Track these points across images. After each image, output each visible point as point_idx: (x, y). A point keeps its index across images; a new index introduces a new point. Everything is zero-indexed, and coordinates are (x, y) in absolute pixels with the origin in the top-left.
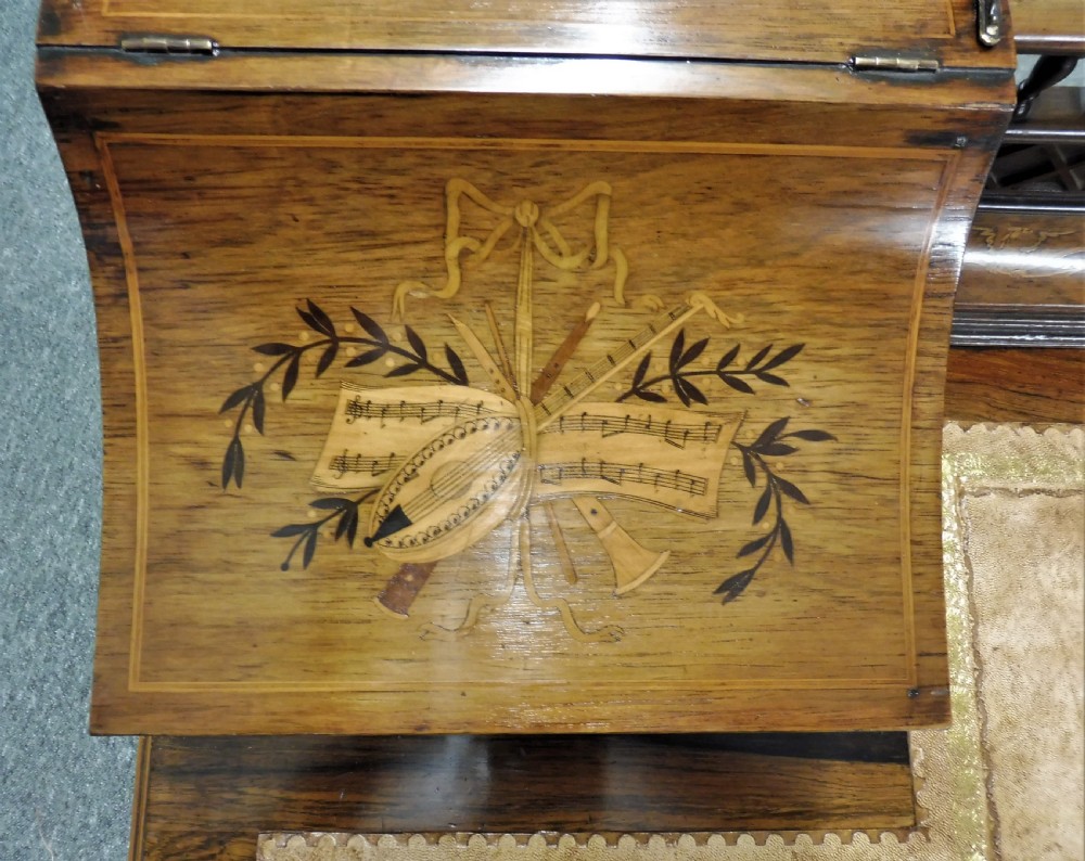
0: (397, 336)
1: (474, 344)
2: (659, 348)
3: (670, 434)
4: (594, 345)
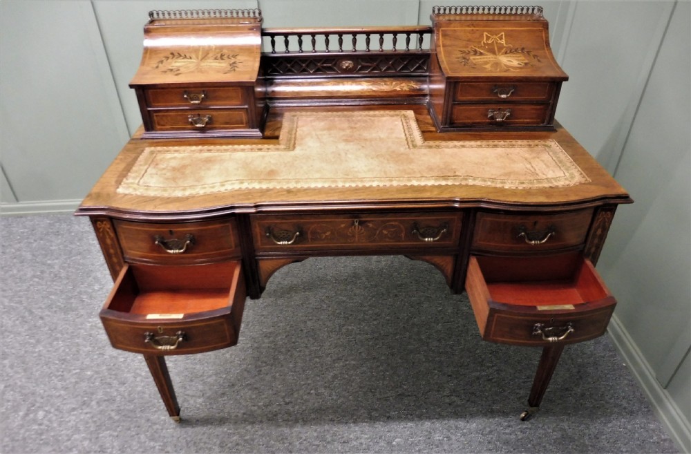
0: (183, 55)
1: (193, 55)
2: (219, 56)
3: (219, 63)
4: (210, 55)
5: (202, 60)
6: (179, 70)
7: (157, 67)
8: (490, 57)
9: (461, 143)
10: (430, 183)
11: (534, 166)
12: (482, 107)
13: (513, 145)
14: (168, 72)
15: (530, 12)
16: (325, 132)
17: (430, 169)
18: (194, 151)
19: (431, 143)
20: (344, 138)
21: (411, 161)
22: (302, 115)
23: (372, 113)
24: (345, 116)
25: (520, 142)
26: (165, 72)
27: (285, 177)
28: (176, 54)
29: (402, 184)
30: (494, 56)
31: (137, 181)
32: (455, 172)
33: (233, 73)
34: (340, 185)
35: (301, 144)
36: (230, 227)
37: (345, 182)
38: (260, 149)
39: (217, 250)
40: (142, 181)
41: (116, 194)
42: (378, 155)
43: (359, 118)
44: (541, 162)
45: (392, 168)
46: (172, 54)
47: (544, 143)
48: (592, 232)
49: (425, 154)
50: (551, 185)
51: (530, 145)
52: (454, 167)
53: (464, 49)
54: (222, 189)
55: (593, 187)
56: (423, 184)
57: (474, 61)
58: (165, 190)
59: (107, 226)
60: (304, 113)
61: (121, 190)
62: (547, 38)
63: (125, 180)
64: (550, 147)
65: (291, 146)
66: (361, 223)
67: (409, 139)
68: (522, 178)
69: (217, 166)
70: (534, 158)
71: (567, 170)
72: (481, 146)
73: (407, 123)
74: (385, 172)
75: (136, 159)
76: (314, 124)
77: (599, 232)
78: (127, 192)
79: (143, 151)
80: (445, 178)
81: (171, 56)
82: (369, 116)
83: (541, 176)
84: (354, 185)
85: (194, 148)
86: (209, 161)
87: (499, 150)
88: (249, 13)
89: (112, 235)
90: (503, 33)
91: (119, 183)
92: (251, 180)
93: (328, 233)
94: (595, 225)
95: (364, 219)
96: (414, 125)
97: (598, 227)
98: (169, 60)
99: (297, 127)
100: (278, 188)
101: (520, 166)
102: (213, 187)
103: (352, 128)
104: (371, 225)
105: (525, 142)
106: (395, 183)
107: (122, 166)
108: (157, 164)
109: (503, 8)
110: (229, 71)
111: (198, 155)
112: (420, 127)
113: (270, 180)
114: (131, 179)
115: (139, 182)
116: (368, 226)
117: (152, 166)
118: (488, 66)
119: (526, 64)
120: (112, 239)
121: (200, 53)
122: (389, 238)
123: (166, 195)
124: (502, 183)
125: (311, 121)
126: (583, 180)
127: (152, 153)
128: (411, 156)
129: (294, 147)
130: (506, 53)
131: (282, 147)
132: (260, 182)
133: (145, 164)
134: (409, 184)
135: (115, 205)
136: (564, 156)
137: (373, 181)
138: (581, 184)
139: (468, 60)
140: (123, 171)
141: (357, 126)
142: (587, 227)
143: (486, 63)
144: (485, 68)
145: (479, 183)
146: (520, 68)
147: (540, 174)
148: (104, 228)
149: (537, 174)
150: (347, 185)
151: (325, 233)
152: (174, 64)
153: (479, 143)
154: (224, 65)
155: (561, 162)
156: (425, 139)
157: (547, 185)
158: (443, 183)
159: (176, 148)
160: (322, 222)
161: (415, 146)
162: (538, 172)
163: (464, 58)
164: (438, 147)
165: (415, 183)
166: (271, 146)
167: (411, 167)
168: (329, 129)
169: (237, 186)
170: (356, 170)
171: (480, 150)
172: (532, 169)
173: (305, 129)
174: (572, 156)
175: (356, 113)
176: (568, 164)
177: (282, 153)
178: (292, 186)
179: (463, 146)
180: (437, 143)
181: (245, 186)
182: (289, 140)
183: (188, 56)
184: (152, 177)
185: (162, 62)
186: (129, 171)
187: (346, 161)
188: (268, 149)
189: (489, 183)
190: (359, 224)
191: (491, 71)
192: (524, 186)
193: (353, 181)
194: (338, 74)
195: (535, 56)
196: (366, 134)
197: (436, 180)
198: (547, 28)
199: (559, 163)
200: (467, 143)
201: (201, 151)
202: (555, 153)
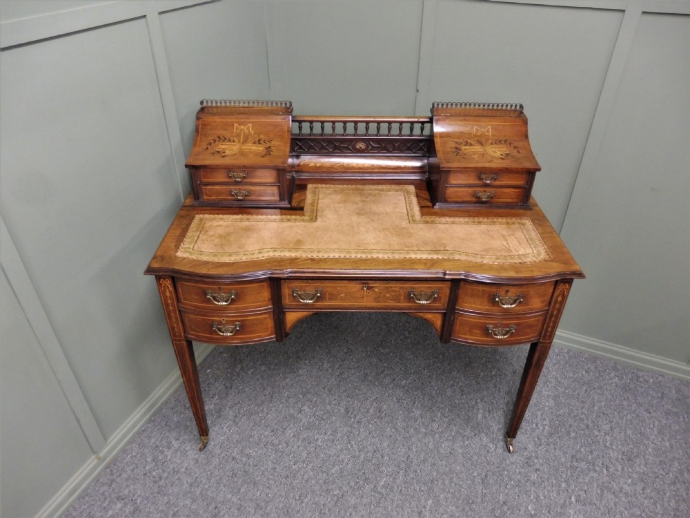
0: (227, 139)
1: (235, 139)
2: (257, 140)
3: (257, 147)
4: (250, 139)
5: (243, 143)
6: (224, 152)
7: (207, 148)
8: (478, 148)
9: (452, 219)
10: (424, 256)
11: (509, 242)
12: (471, 190)
13: (494, 222)
14: (216, 154)
15: (513, 108)
16: (341, 205)
17: (426, 243)
18: (236, 219)
19: (428, 218)
20: (357, 211)
21: (410, 235)
22: (322, 188)
23: (380, 187)
24: (357, 189)
25: (500, 220)
26: (214, 153)
27: (310, 247)
28: (222, 138)
29: (402, 256)
30: (482, 147)
31: (192, 247)
32: (445, 247)
33: (268, 157)
34: (353, 256)
35: (322, 216)
36: (266, 285)
37: (357, 253)
38: (289, 220)
39: (254, 303)
40: (196, 246)
41: (176, 257)
42: (384, 229)
43: (370, 192)
44: (515, 240)
45: (395, 241)
46: (219, 137)
47: (520, 221)
48: (554, 298)
49: (421, 229)
50: (520, 261)
51: (508, 223)
52: (444, 242)
53: (458, 141)
54: (260, 256)
55: (554, 264)
56: (419, 257)
57: (464, 152)
58: (215, 255)
59: (168, 282)
60: (324, 185)
61: (179, 254)
62: (527, 131)
63: (182, 244)
64: (524, 225)
65: (314, 219)
66: (369, 288)
67: (410, 214)
68: (498, 254)
69: (255, 235)
70: (509, 235)
71: (535, 247)
72: (467, 223)
73: (409, 198)
74: (389, 245)
75: (189, 225)
76: (332, 196)
77: (560, 299)
78: (185, 256)
79: (193, 218)
80: (437, 252)
81: (218, 139)
82: (378, 190)
83: (514, 253)
84: (364, 256)
85: (235, 217)
86: (247, 229)
87: (483, 227)
88: (281, 104)
89: (171, 289)
90: (490, 127)
91: (177, 247)
92: (283, 249)
93: (343, 295)
94: (556, 294)
95: (370, 285)
96: (414, 200)
97: (559, 295)
98: (217, 143)
99: (318, 199)
100: (304, 256)
101: (497, 243)
102: (253, 254)
103: (363, 201)
104: (376, 290)
105: (504, 220)
106: (397, 256)
107: (178, 232)
108: (207, 231)
109: (491, 105)
110: (266, 155)
111: (238, 223)
112: (419, 203)
113: (297, 249)
114: (186, 244)
115: (194, 246)
116: (374, 291)
117: (203, 232)
118: (476, 156)
119: (507, 155)
120: (170, 292)
121: (242, 137)
122: (391, 300)
123: (216, 260)
124: (481, 258)
125: (330, 194)
126: (547, 257)
127: (201, 220)
128: (411, 231)
129: (316, 219)
130: (492, 144)
131: (306, 218)
132: (289, 251)
133: (197, 230)
134: (408, 257)
135: (177, 267)
136: (534, 234)
137: (379, 253)
138: (545, 260)
139: (460, 150)
140: (179, 236)
141: (368, 199)
142: (550, 295)
143: (475, 153)
144: (473, 159)
145: (463, 258)
146: (502, 159)
147: (514, 251)
148: (165, 284)
149: (511, 251)
150: (359, 256)
151: (339, 294)
152: (220, 146)
153: (466, 219)
154: (261, 148)
155: (531, 240)
156: (423, 214)
157: (517, 261)
158: (435, 257)
159: (221, 216)
160: (338, 286)
161: (414, 221)
162: (512, 249)
163: (456, 148)
164: (433, 222)
165: (413, 256)
166: (298, 217)
167: (410, 240)
168: (345, 202)
169: (271, 254)
170: (366, 242)
171: (467, 227)
172: (507, 246)
173: (324, 201)
174: (541, 234)
175: (367, 187)
176: (537, 242)
177: (306, 224)
178: (315, 255)
179: (453, 223)
180: (433, 218)
181: (277, 254)
182: (312, 212)
183: (231, 139)
184: (204, 243)
185: (210, 144)
186: (184, 236)
187: (359, 233)
188: (295, 220)
189: (471, 258)
190: (367, 289)
191: (478, 162)
192: (499, 261)
193: (363, 253)
194: (352, 152)
195: (515, 147)
196: (374, 208)
197: (429, 253)
198: (527, 124)
199: (529, 241)
200: (457, 219)
201: (241, 220)
202: (528, 231)
